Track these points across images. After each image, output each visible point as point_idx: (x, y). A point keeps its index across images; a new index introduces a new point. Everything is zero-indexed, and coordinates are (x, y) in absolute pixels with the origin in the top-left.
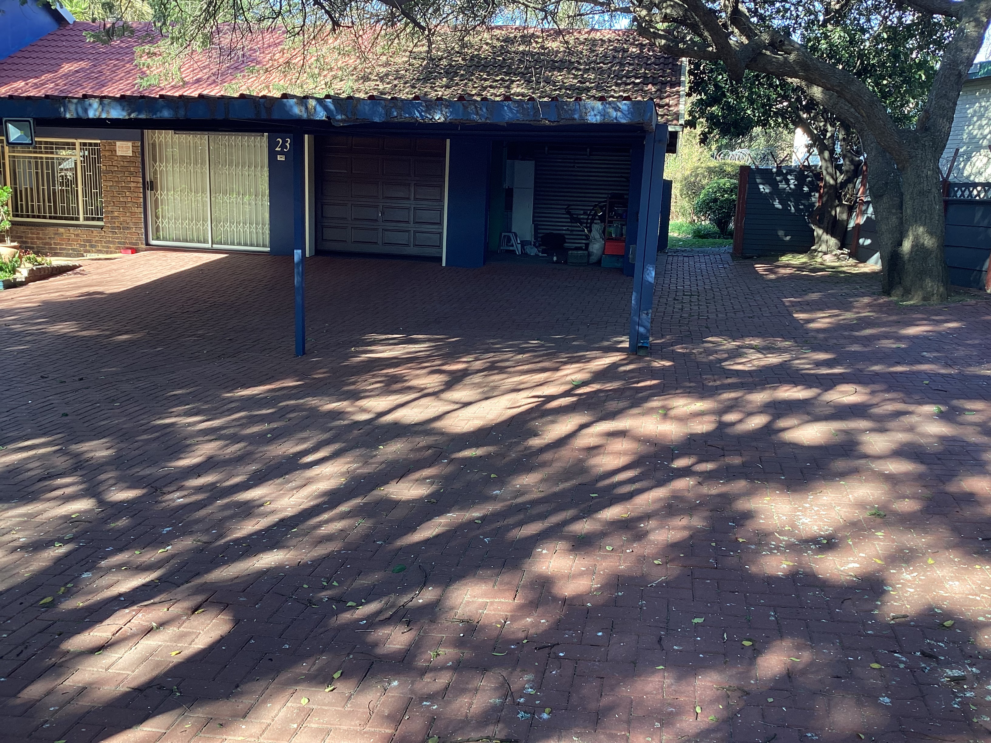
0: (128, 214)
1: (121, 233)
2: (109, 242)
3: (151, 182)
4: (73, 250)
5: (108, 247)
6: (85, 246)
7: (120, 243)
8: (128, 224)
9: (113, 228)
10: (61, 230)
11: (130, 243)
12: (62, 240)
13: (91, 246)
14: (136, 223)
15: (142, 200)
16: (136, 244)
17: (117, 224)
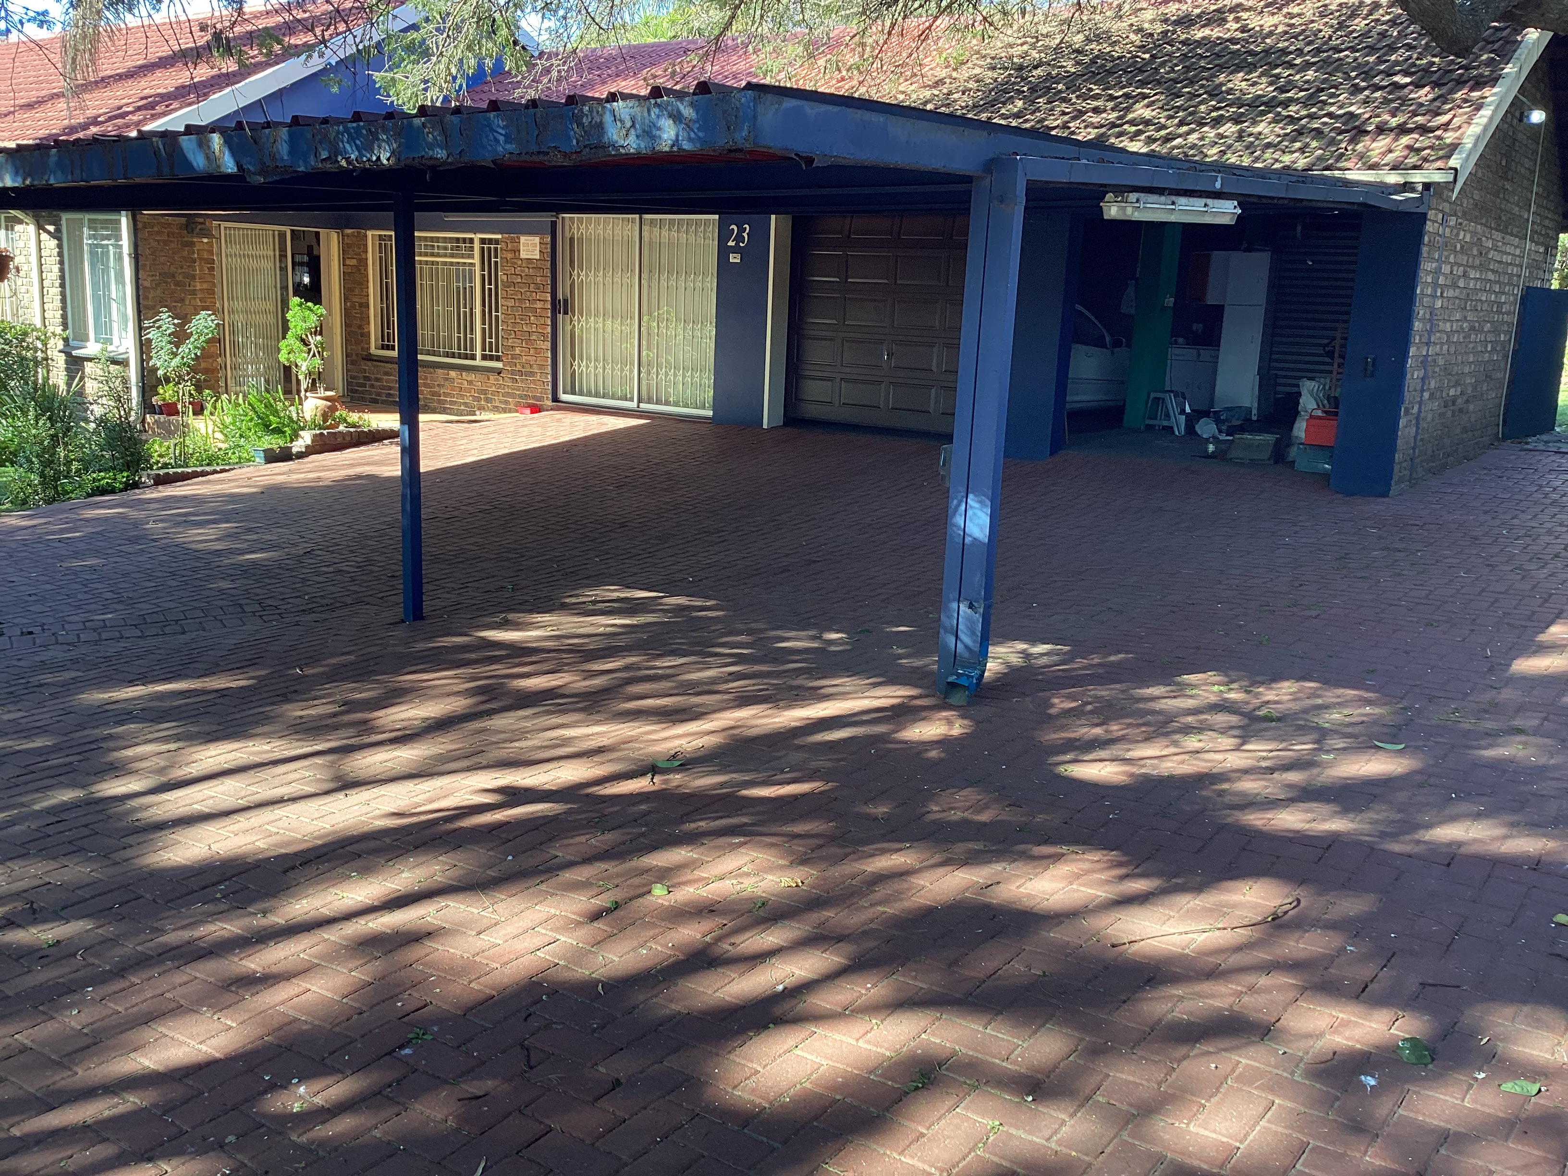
0: (532, 351)
1: (522, 381)
2: (508, 394)
3: (566, 301)
4: (465, 404)
5: (507, 402)
6: (479, 400)
7: (521, 397)
8: (531, 366)
9: (513, 373)
10: (453, 374)
11: (534, 397)
12: (454, 388)
13: (487, 400)
14: (541, 366)
15: (549, 329)
16: (540, 399)
17: (519, 367)
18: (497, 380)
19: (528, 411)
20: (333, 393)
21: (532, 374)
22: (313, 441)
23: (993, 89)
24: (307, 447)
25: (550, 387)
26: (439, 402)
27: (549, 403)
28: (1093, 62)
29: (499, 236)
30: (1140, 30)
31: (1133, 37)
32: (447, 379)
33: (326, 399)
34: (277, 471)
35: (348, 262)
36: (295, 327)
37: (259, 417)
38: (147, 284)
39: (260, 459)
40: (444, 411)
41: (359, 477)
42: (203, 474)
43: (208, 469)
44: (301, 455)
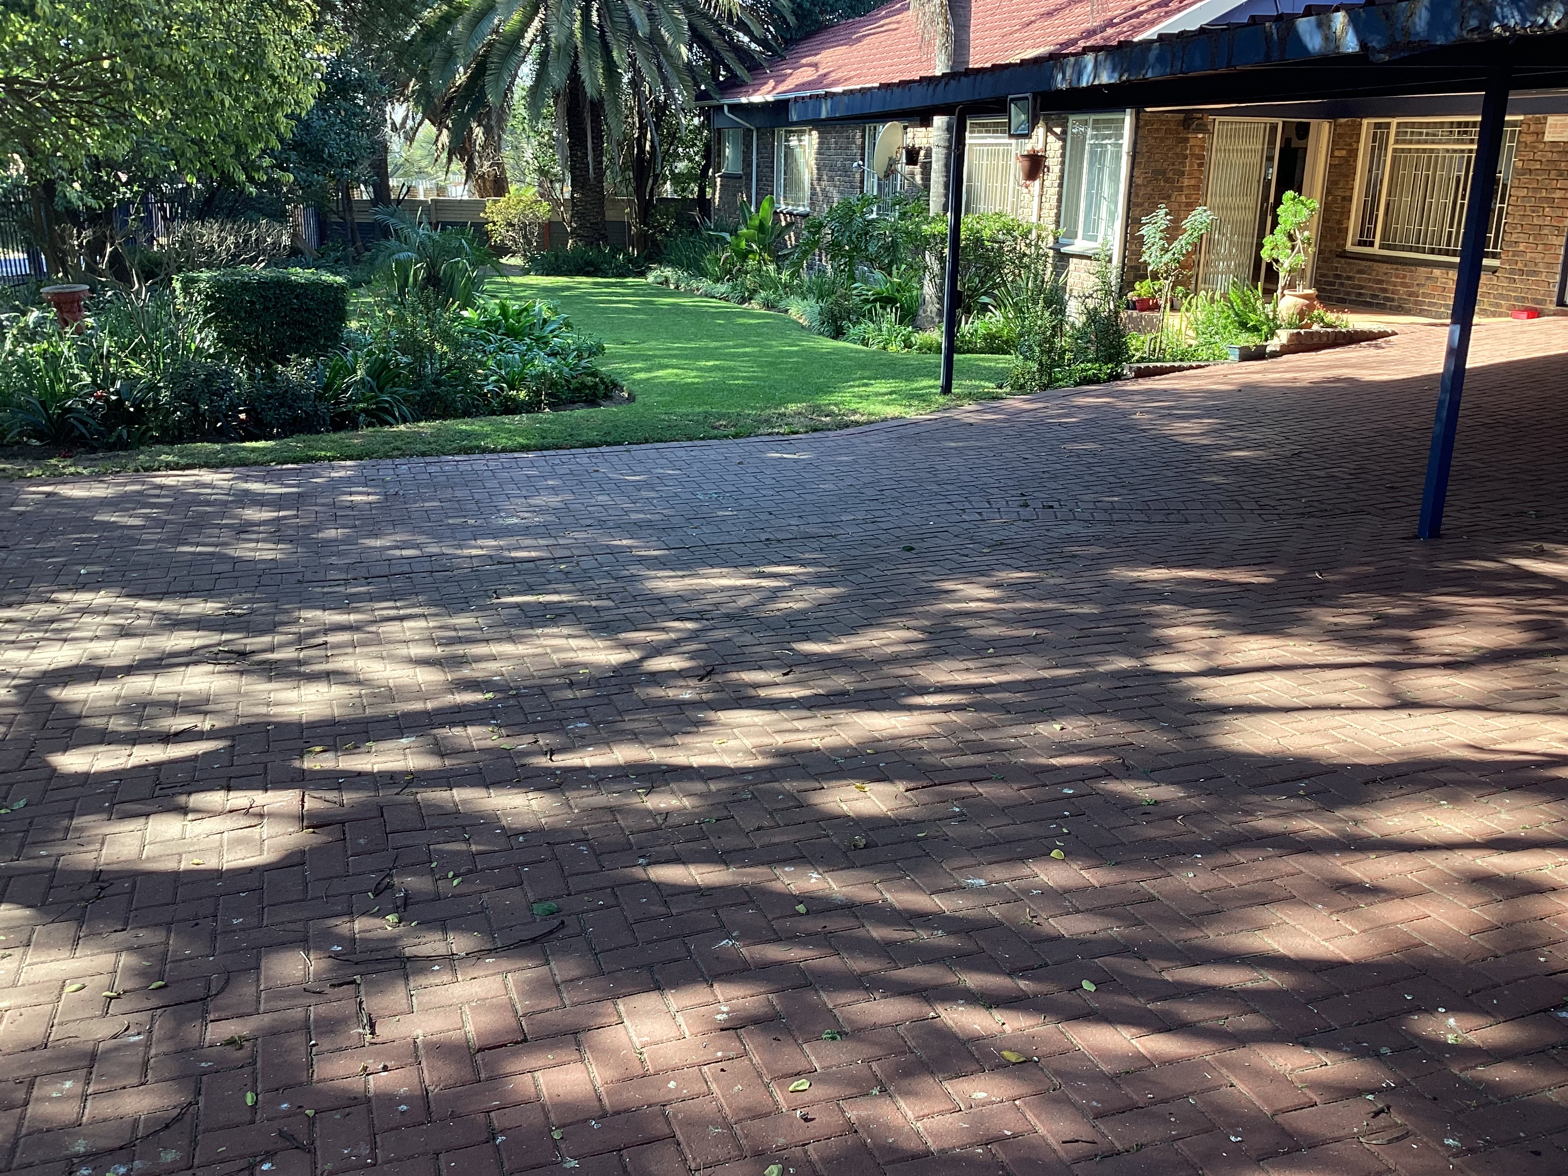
0: (1540, 248)
1: (1522, 281)
2: (1501, 296)
5: (1498, 305)
7: (1516, 299)
8: (1536, 264)
9: (1512, 271)
10: (1437, 272)
11: (1534, 300)
12: (1435, 288)
14: (1549, 265)
16: (1542, 302)
17: (1520, 265)
18: (1491, 279)
19: (1525, 315)
20: (1311, 291)
21: (1535, 273)
22: (1289, 341)
24: (1282, 346)
25: (1556, 289)
26: (1416, 303)
27: (1553, 307)
29: (1521, 117)
32: (1428, 278)
33: (1304, 297)
34: (1251, 369)
35: (1337, 153)
36: (1285, 222)
37: (1237, 314)
38: (1139, 181)
39: (1234, 356)
40: (1421, 313)
41: (1338, 380)
42: (1180, 369)
43: (1185, 364)
44: (1274, 355)
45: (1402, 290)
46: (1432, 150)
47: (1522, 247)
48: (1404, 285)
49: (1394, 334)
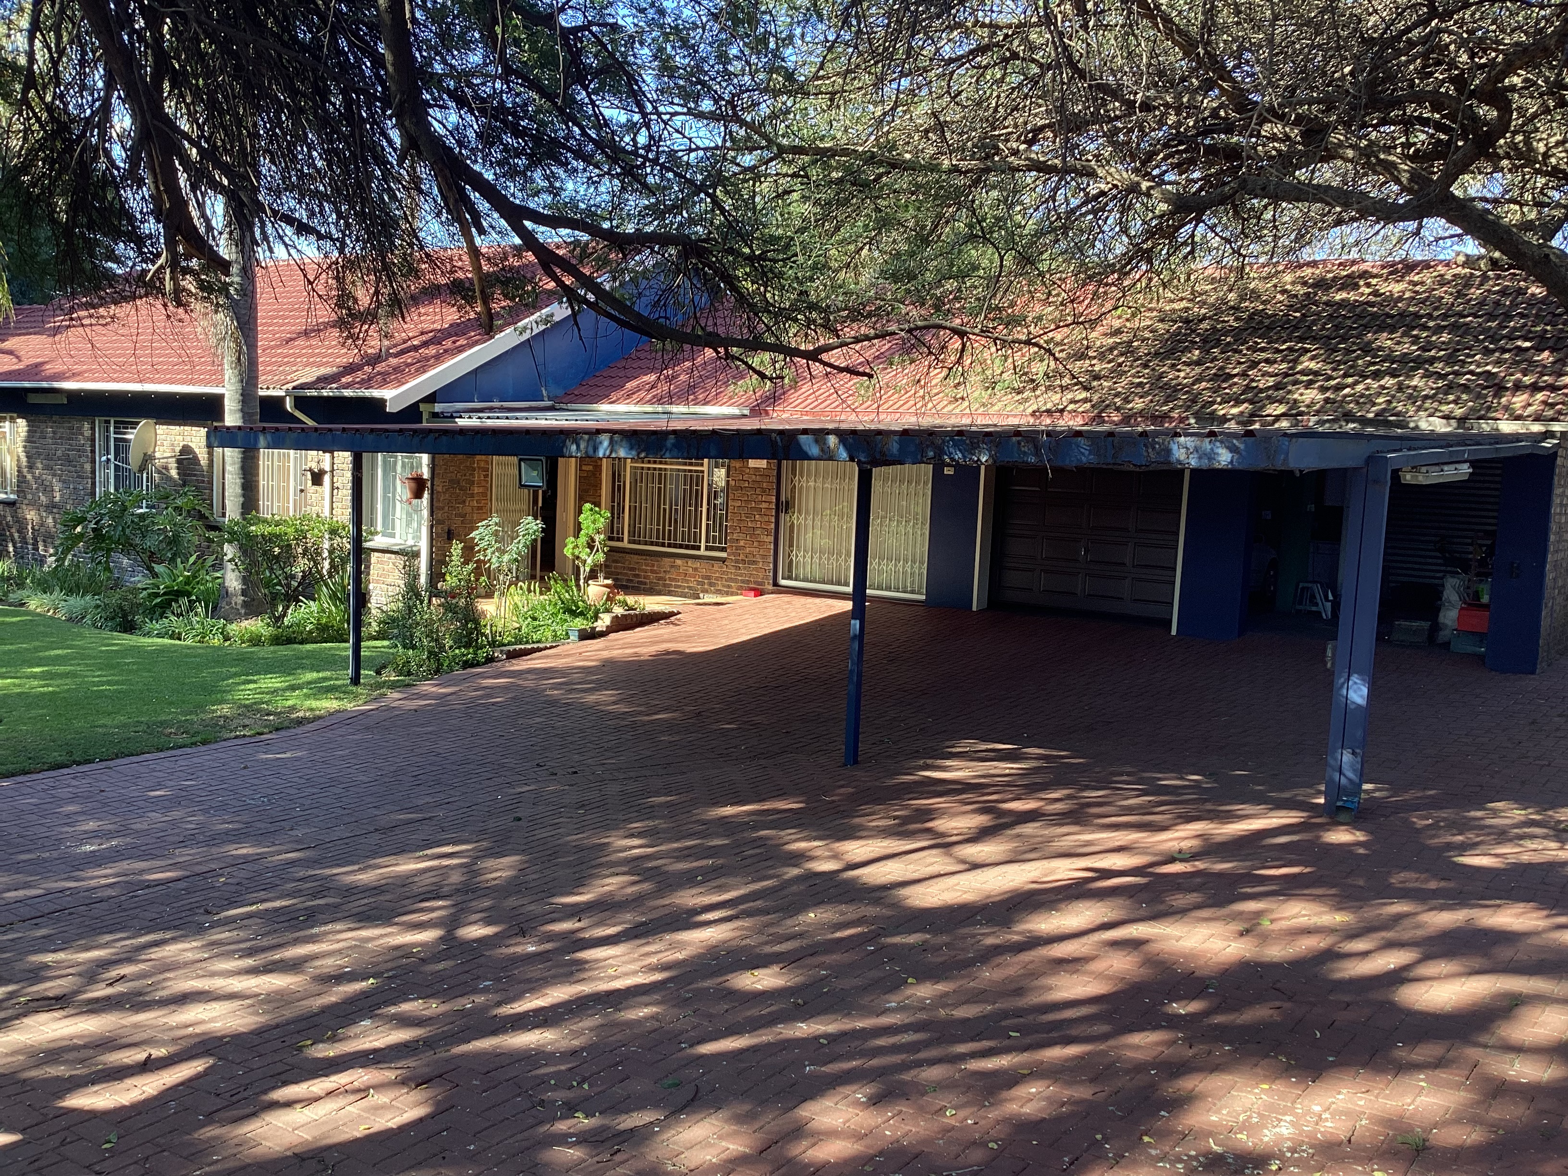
0: (755, 544)
1: (745, 568)
2: (731, 580)
3: (787, 502)
4: (690, 588)
5: (729, 587)
6: (703, 584)
7: (743, 581)
8: (754, 556)
9: (737, 561)
10: (679, 562)
11: (755, 582)
12: (679, 574)
13: (711, 584)
14: (764, 557)
15: (773, 526)
16: (762, 584)
17: (742, 557)
18: (721, 567)
19: (751, 594)
20: (609, 582)
21: (755, 563)
22: (612, 622)
23: (1167, 340)
24: (607, 627)
25: (771, 574)
26: (665, 585)
27: (770, 587)
28: (1251, 317)
30: (1284, 292)
31: (1279, 296)
32: (672, 566)
33: (606, 586)
36: (588, 528)
39: (574, 636)
40: (669, 593)
44: (602, 634)
45: (652, 576)
46: (660, 469)
47: (742, 543)
48: (652, 571)
49: (679, 613)
